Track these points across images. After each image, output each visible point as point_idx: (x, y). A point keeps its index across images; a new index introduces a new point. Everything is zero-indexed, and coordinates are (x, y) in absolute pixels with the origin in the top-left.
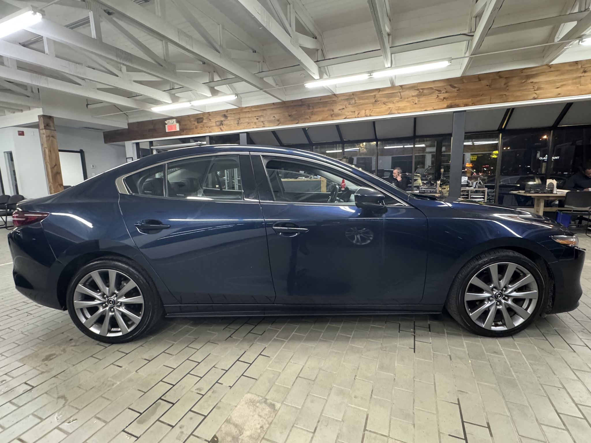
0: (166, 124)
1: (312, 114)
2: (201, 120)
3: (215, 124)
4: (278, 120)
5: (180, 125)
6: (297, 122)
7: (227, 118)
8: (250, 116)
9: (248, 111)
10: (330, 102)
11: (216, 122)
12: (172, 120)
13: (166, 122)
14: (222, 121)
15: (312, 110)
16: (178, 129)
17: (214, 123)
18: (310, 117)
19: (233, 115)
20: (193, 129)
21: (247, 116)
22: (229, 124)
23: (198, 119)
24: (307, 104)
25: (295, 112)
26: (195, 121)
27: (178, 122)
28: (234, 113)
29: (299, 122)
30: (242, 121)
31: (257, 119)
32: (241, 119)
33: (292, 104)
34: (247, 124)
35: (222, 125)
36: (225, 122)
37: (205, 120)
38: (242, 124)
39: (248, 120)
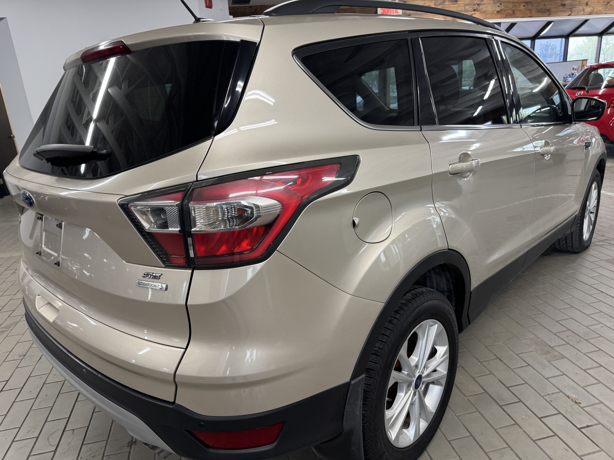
4: (549, 10)
6: (570, 13)
7: (483, 1)
8: (515, 1)
11: (465, 5)
16: (400, 12)
17: (462, 6)
22: (484, 10)
29: (572, 14)
31: (524, 6)
36: (479, 7)
37: (447, 1)
38: (503, 11)
39: (511, 7)
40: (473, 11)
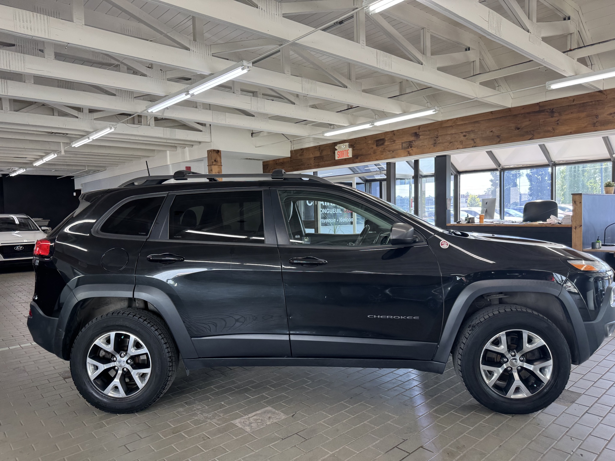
0: (336, 150)
1: (558, 124)
2: (382, 142)
3: (401, 146)
4: (498, 137)
5: (353, 150)
6: (531, 136)
7: (419, 137)
9: (451, 126)
10: (591, 104)
11: (402, 143)
12: (344, 144)
13: (336, 147)
14: (410, 142)
15: (557, 119)
16: (350, 155)
17: (400, 144)
18: (554, 129)
19: (428, 133)
20: (370, 154)
21: (449, 133)
22: (421, 145)
23: (377, 141)
24: (550, 109)
25: (527, 123)
26: (373, 144)
27: (351, 146)
28: (429, 130)
29: (535, 137)
30: (440, 141)
31: (465, 136)
32: (440, 138)
33: (522, 111)
34: (448, 144)
35: (411, 147)
36: (416, 143)
37: (386, 142)
38: (441, 144)
39: (450, 139)
40: (410, 148)
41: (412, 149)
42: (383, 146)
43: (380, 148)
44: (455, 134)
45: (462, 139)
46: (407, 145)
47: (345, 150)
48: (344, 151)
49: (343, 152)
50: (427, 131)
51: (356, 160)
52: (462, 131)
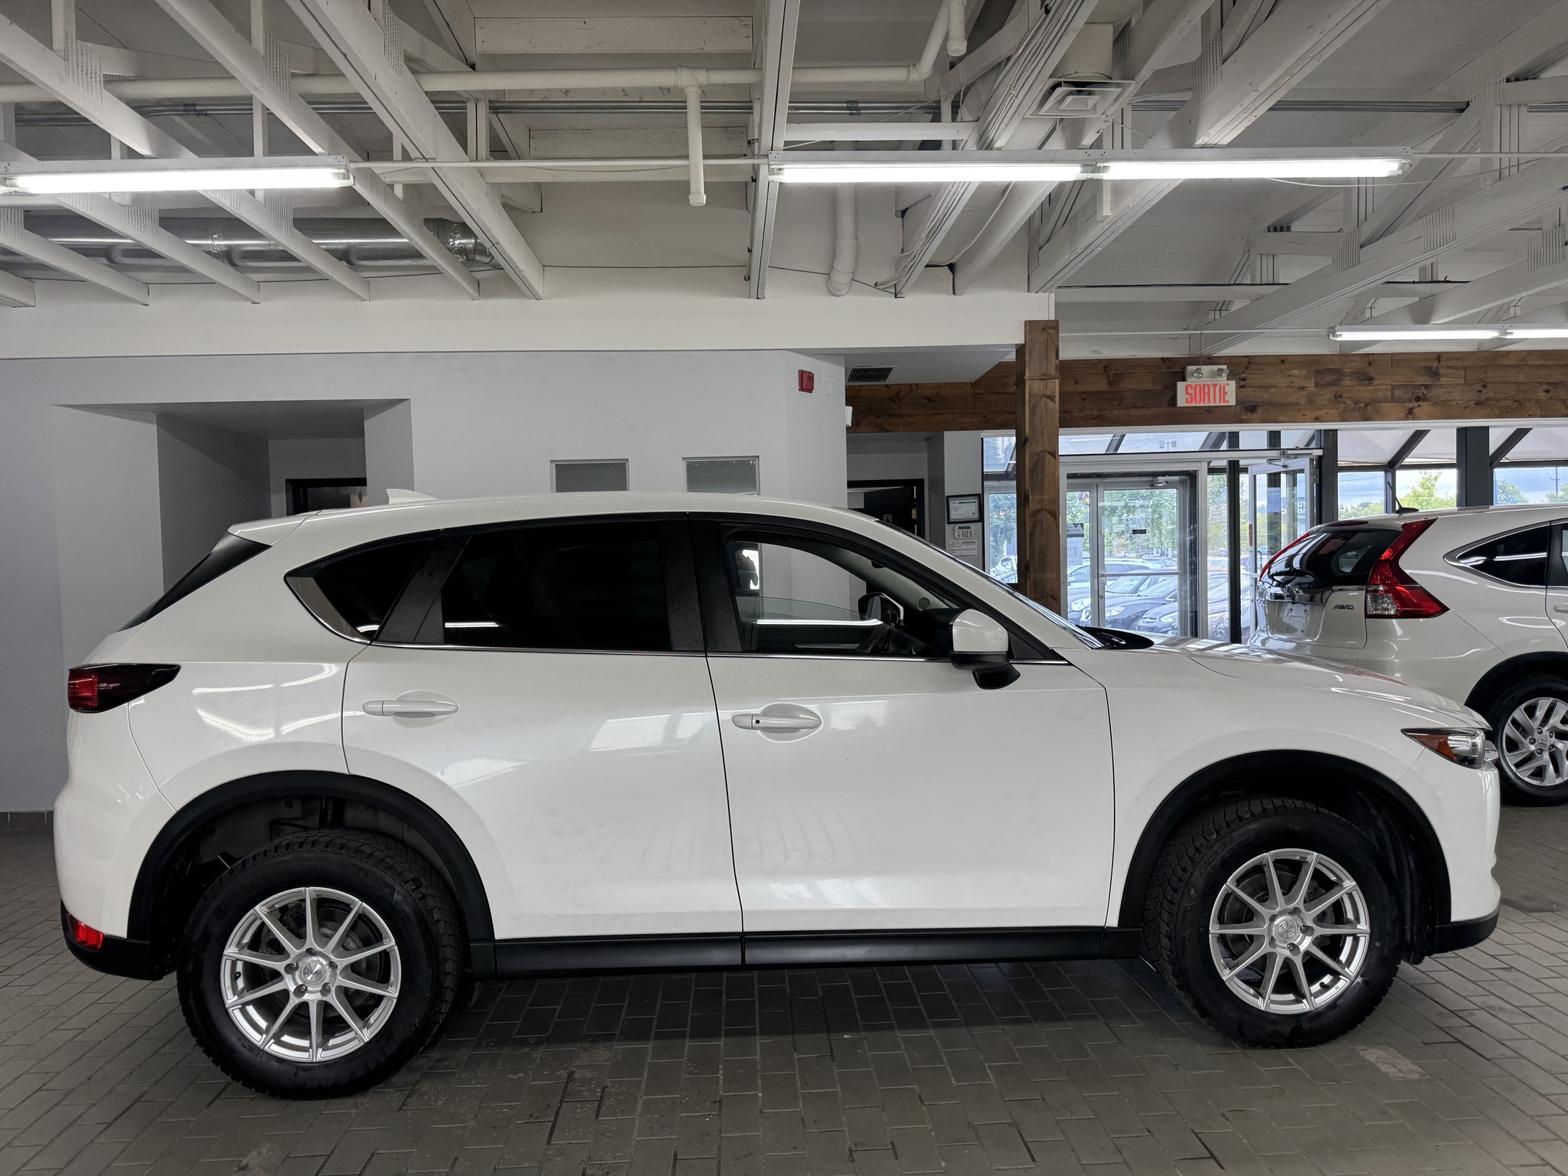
0: (1184, 380)
3: (1389, 394)
5: (1239, 387)
7: (1439, 379)
8: (1522, 381)
9: (1517, 366)
11: (1394, 388)
14: (1417, 387)
16: (1231, 400)
19: (1464, 372)
21: (1513, 379)
22: (1443, 398)
23: (1318, 372)
26: (1307, 378)
28: (1465, 367)
30: (1492, 394)
31: (1547, 391)
32: (1489, 386)
34: (1511, 403)
35: (1418, 399)
36: (1430, 391)
37: (1348, 378)
38: (1492, 402)
39: (1513, 393)
40: (1413, 401)
41: (1420, 403)
42: (1335, 388)
43: (1328, 393)
44: (1525, 383)
45: (1541, 398)
46: (1405, 393)
47: (1216, 385)
48: (1212, 388)
49: (1206, 388)
50: (1458, 369)
51: (1249, 413)
52: (1542, 380)
